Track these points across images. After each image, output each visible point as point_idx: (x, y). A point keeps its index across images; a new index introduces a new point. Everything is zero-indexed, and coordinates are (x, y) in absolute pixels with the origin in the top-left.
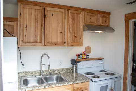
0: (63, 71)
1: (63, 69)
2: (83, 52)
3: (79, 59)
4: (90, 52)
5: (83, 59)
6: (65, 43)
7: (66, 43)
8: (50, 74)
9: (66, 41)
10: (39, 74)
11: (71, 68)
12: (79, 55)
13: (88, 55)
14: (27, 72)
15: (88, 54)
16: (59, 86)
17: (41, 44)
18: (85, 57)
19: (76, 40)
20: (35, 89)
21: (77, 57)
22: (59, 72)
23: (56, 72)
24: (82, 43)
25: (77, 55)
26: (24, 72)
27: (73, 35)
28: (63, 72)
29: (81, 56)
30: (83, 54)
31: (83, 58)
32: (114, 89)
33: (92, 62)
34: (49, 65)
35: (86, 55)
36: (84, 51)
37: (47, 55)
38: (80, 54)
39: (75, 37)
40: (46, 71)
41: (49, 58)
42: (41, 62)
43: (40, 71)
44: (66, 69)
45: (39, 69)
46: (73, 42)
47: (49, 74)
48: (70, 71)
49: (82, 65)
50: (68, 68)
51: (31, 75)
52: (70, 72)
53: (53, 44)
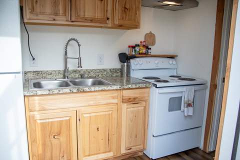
0: (105, 73)
1: (105, 70)
2: (141, 42)
3: (134, 53)
4: (153, 43)
5: (140, 54)
6: (108, 19)
7: (110, 19)
8: (82, 76)
9: (109, 16)
10: (62, 76)
11: (118, 69)
12: (133, 47)
13: (150, 49)
14: (41, 71)
15: (149, 47)
16: (96, 91)
17: (65, 19)
18: (144, 51)
19: (129, 16)
20: (54, 93)
21: (130, 51)
22: (97, 74)
23: (92, 74)
24: (139, 23)
25: (129, 47)
26: (34, 72)
27: (124, 6)
28: (104, 76)
29: (137, 49)
30: (141, 46)
31: (141, 52)
32: (193, 102)
33: (156, 60)
34: (80, 59)
35: (147, 48)
36: (143, 40)
37: (76, 40)
38: (136, 45)
39: (126, 10)
40: (75, 71)
41: (79, 46)
42: (66, 53)
43: (65, 71)
44: (110, 70)
45: (61, 68)
46: (123, 18)
47: (80, 76)
48: (118, 74)
49: (139, 62)
50: (113, 69)
51: (48, 76)
52: (116, 76)
53: (86, 20)
